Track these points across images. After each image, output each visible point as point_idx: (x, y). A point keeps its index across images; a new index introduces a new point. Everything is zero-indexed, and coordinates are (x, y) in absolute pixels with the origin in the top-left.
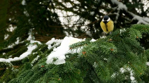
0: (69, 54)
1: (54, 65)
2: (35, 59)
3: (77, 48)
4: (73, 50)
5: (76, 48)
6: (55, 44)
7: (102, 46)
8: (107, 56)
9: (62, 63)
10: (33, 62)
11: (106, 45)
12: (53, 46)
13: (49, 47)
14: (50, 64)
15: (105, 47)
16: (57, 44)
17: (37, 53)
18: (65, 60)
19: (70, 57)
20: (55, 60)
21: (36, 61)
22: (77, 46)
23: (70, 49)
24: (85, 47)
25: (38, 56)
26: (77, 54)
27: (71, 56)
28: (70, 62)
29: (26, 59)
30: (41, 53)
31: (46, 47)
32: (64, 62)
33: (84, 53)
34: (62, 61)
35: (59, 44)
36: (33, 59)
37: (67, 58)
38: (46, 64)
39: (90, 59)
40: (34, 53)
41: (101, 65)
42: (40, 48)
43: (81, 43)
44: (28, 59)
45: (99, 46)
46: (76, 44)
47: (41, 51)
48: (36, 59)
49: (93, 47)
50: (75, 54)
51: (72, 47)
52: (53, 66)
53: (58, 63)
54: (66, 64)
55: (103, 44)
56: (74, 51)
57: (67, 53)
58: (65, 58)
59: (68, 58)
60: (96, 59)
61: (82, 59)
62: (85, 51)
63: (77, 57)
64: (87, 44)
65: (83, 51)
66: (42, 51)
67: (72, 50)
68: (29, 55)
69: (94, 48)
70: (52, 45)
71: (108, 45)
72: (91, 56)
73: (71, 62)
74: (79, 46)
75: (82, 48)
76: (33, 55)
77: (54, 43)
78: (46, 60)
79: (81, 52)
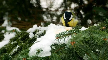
0: (55, 45)
1: (38, 58)
2: (14, 50)
3: (65, 38)
4: (60, 39)
5: (63, 38)
6: (38, 32)
7: (94, 35)
8: (99, 47)
9: (47, 55)
10: (11, 53)
11: (98, 33)
12: (35, 35)
13: (31, 36)
14: (33, 57)
15: (97, 36)
16: (40, 32)
17: (16, 42)
18: (51, 52)
19: (57, 49)
20: (39, 52)
21: (15, 52)
22: (64, 36)
23: (57, 38)
24: (73, 37)
25: (18, 46)
26: (64, 45)
27: (57, 47)
28: (56, 54)
29: (3, 50)
30: (21, 43)
31: (27, 35)
32: (50, 54)
33: (72, 43)
34: (47, 53)
35: (43, 31)
36: (11, 50)
37: (52, 49)
38: (28, 56)
39: (80, 51)
40: (12, 43)
41: (93, 57)
42: (19, 37)
43: (70, 32)
44: (5, 49)
45: (90, 35)
46: (64, 33)
47: (21, 40)
48: (16, 49)
49: (83, 36)
50: (62, 44)
51: (59, 37)
52: (36, 58)
53: (42, 55)
54: (52, 56)
55: (94, 33)
56: (61, 41)
57: (53, 44)
58: (50, 49)
59: (54, 49)
60: (87, 51)
61: (70, 50)
62: (74, 41)
63: (65, 48)
64: (77, 33)
65: (72, 41)
66: (23, 41)
67: (58, 39)
68: (6, 45)
69: (85, 38)
70: (34, 33)
71: (100, 34)
72: (81, 47)
73: (58, 54)
74: (67, 35)
75: (70, 37)
76: (11, 44)
77: (36, 30)
78: (29, 51)
79: (69, 43)
